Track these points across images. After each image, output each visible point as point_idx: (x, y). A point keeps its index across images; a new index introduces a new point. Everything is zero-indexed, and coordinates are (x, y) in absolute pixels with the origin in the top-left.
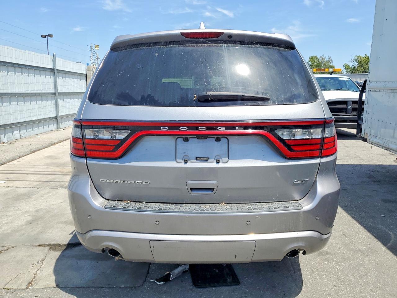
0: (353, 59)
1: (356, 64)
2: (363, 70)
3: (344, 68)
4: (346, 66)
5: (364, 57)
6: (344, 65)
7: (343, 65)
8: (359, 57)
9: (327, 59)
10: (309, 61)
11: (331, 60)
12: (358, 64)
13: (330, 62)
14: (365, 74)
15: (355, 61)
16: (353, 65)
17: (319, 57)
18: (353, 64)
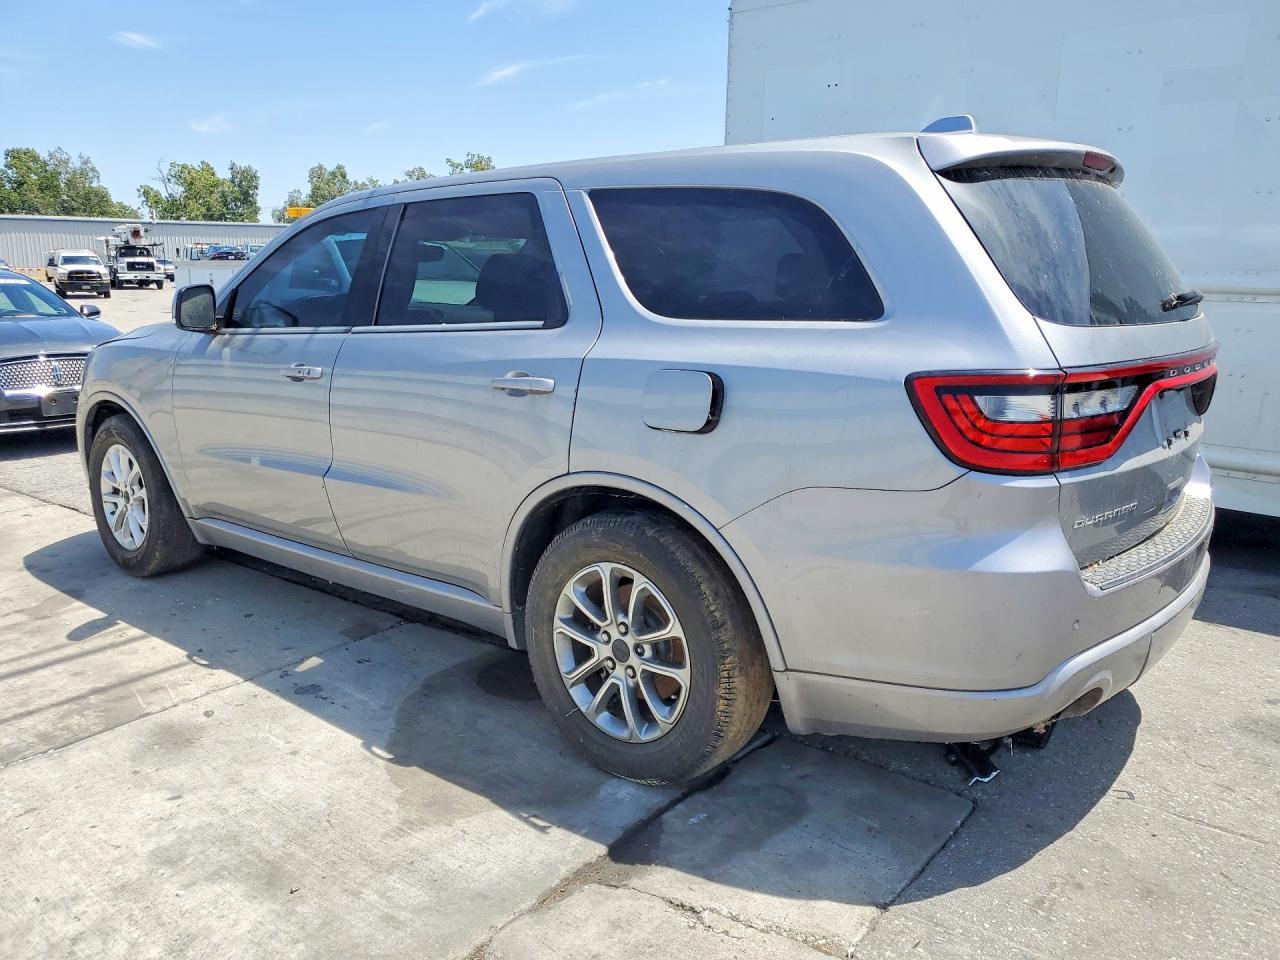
0: (165, 172)
1: (178, 191)
2: (203, 210)
3: (143, 199)
4: (146, 193)
5: (199, 169)
6: (142, 190)
7: (138, 190)
8: (184, 167)
9: (75, 164)
10: (8, 166)
11: (93, 170)
12: (183, 189)
13: (90, 175)
14: (212, 223)
15: (173, 180)
16: (170, 191)
17: (44, 155)
18: (169, 189)
